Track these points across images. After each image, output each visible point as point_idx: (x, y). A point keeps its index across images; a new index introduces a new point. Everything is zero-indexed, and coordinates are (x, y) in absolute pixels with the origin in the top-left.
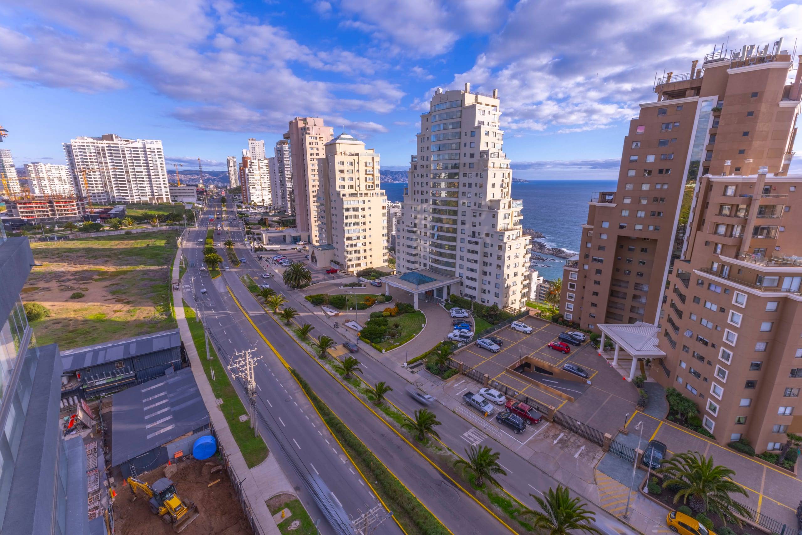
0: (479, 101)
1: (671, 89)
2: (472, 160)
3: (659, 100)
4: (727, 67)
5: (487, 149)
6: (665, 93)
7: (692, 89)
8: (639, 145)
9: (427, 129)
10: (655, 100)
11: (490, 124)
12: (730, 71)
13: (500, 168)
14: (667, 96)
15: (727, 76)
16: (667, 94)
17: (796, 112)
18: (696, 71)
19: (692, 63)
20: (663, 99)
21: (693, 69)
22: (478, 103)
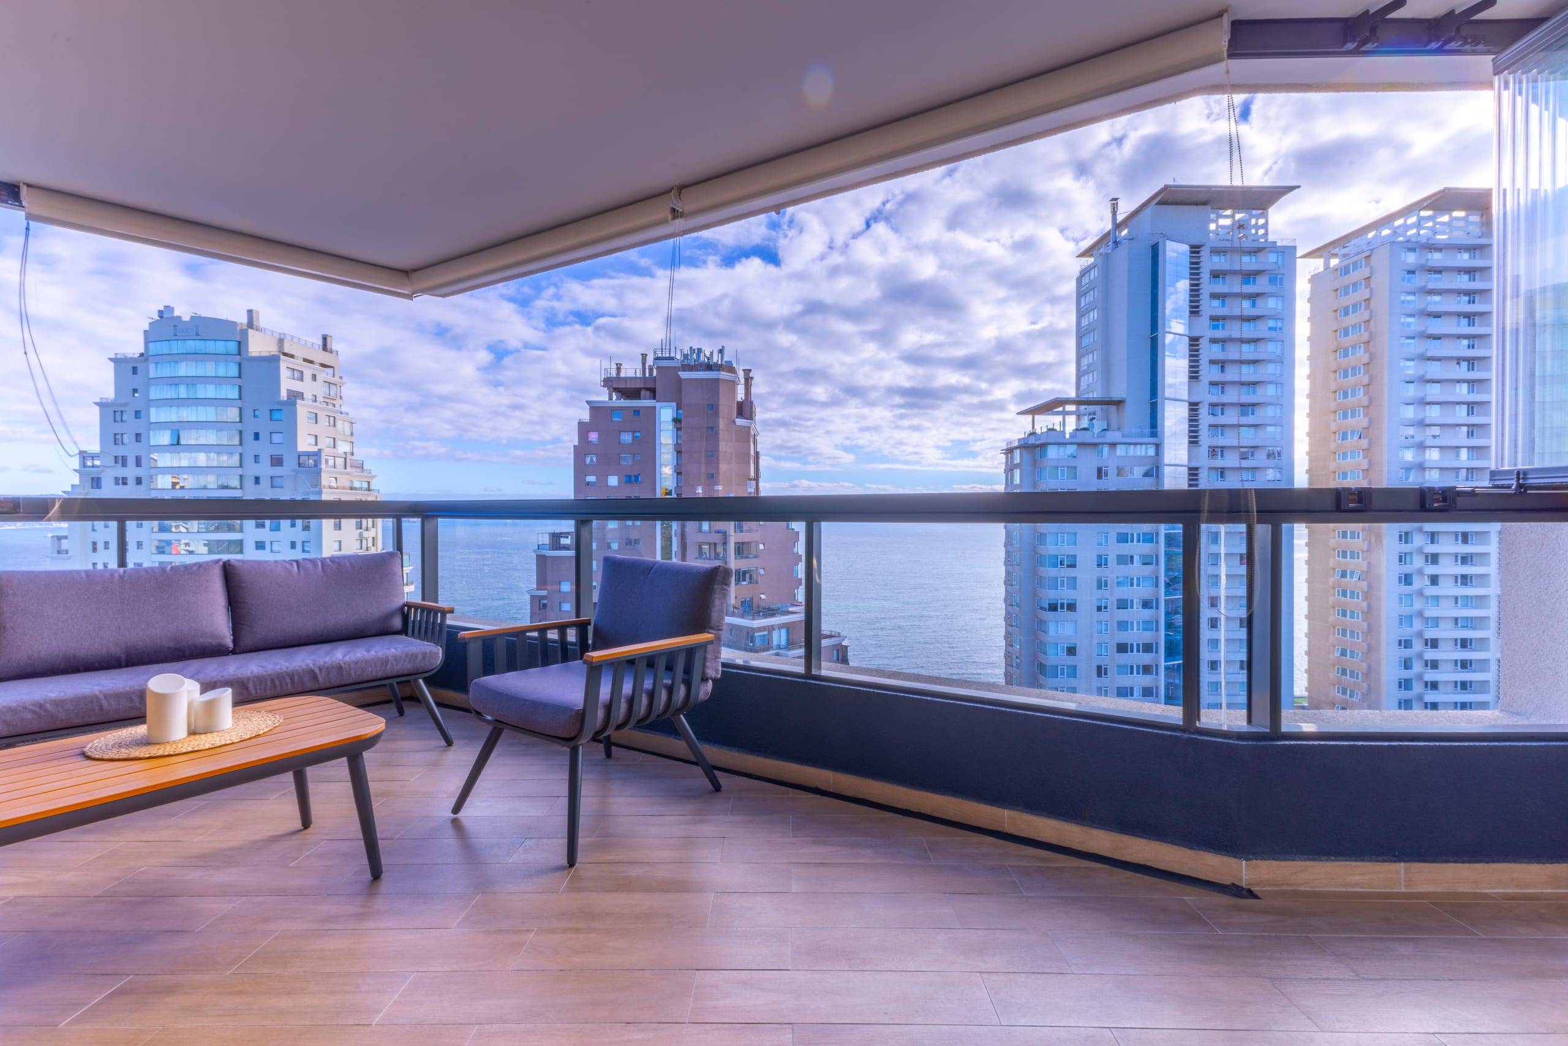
0: (286, 350)
1: (622, 385)
2: (277, 471)
3: (611, 398)
4: (676, 369)
5: (315, 449)
6: (616, 390)
7: (647, 389)
8: (594, 459)
9: (135, 391)
10: (605, 398)
11: (320, 399)
12: (684, 375)
13: (351, 488)
14: (620, 394)
15: (680, 380)
16: (619, 392)
17: (752, 432)
18: (647, 367)
19: (641, 357)
20: (614, 397)
21: (644, 364)
22: (285, 354)
